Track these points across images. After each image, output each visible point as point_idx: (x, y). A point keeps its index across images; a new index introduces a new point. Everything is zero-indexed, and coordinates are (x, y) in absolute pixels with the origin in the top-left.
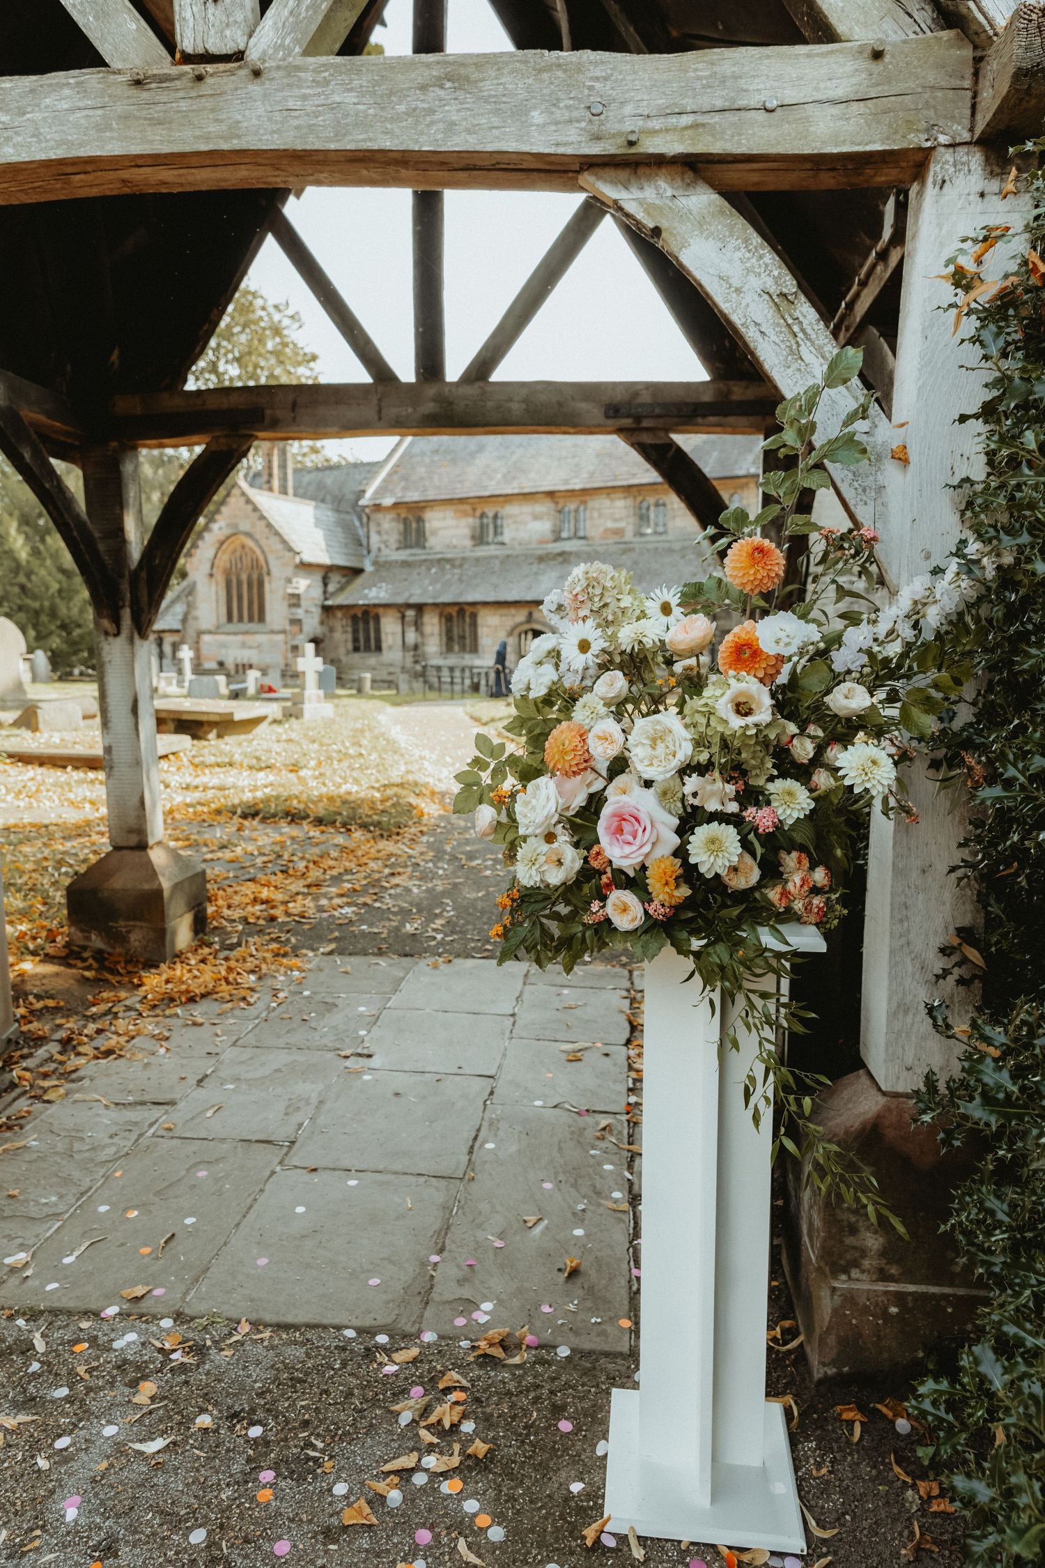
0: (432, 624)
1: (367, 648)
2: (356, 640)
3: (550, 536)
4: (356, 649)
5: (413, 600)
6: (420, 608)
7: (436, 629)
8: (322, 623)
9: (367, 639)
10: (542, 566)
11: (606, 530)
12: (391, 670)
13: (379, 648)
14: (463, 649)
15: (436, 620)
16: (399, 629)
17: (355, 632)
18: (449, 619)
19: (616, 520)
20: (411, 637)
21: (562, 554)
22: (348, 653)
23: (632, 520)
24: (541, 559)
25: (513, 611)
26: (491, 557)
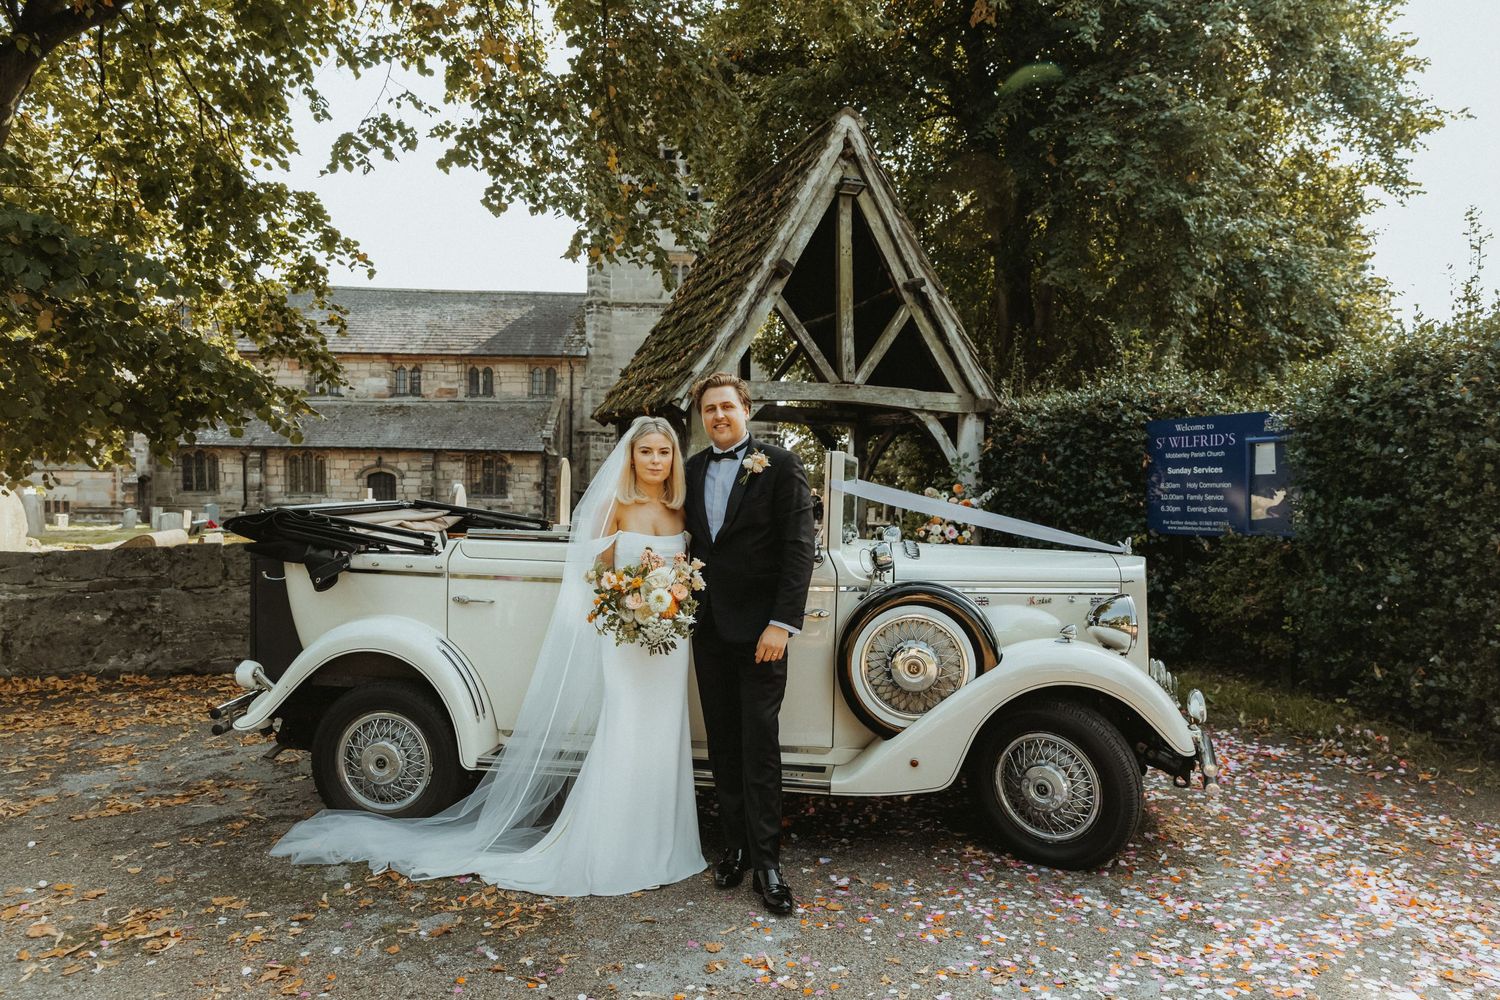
0: (277, 466)
1: (201, 487)
2: (187, 480)
3: (386, 391)
4: (187, 487)
5: (256, 443)
6: (265, 451)
7: (281, 471)
8: (150, 462)
9: (201, 479)
10: (384, 417)
11: (441, 390)
12: (230, 508)
13: (214, 486)
14: (309, 488)
15: (281, 462)
16: (240, 469)
17: (187, 471)
18: (294, 460)
19: (448, 382)
20: (255, 477)
21: (400, 407)
22: (178, 492)
23: (463, 383)
24: (382, 411)
25: (362, 456)
26: (329, 407)
